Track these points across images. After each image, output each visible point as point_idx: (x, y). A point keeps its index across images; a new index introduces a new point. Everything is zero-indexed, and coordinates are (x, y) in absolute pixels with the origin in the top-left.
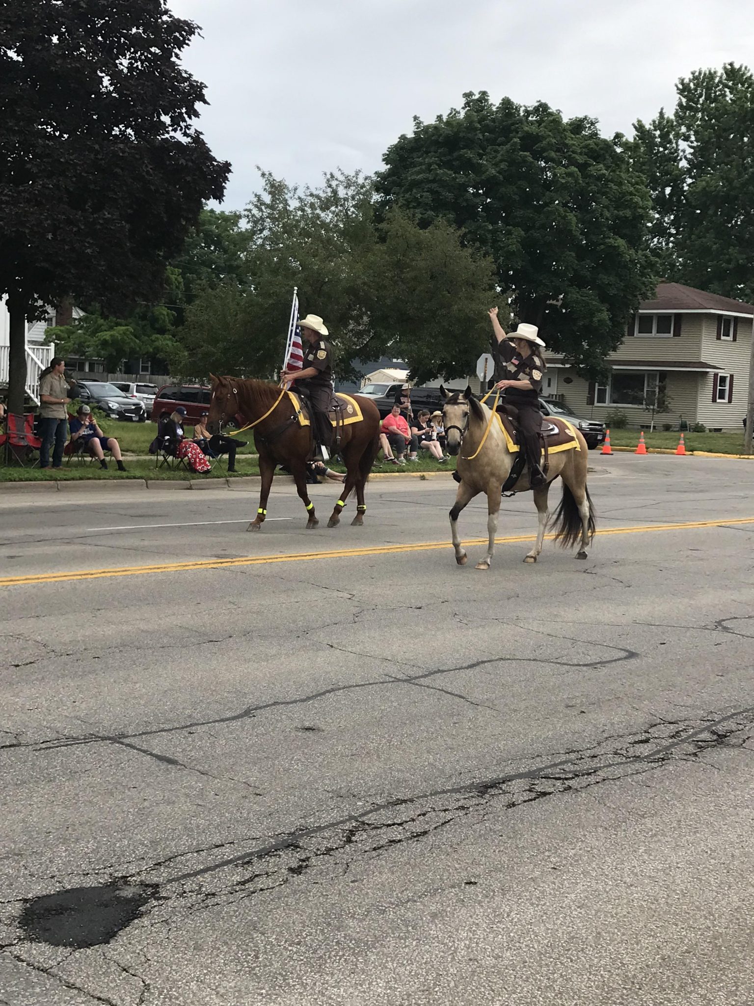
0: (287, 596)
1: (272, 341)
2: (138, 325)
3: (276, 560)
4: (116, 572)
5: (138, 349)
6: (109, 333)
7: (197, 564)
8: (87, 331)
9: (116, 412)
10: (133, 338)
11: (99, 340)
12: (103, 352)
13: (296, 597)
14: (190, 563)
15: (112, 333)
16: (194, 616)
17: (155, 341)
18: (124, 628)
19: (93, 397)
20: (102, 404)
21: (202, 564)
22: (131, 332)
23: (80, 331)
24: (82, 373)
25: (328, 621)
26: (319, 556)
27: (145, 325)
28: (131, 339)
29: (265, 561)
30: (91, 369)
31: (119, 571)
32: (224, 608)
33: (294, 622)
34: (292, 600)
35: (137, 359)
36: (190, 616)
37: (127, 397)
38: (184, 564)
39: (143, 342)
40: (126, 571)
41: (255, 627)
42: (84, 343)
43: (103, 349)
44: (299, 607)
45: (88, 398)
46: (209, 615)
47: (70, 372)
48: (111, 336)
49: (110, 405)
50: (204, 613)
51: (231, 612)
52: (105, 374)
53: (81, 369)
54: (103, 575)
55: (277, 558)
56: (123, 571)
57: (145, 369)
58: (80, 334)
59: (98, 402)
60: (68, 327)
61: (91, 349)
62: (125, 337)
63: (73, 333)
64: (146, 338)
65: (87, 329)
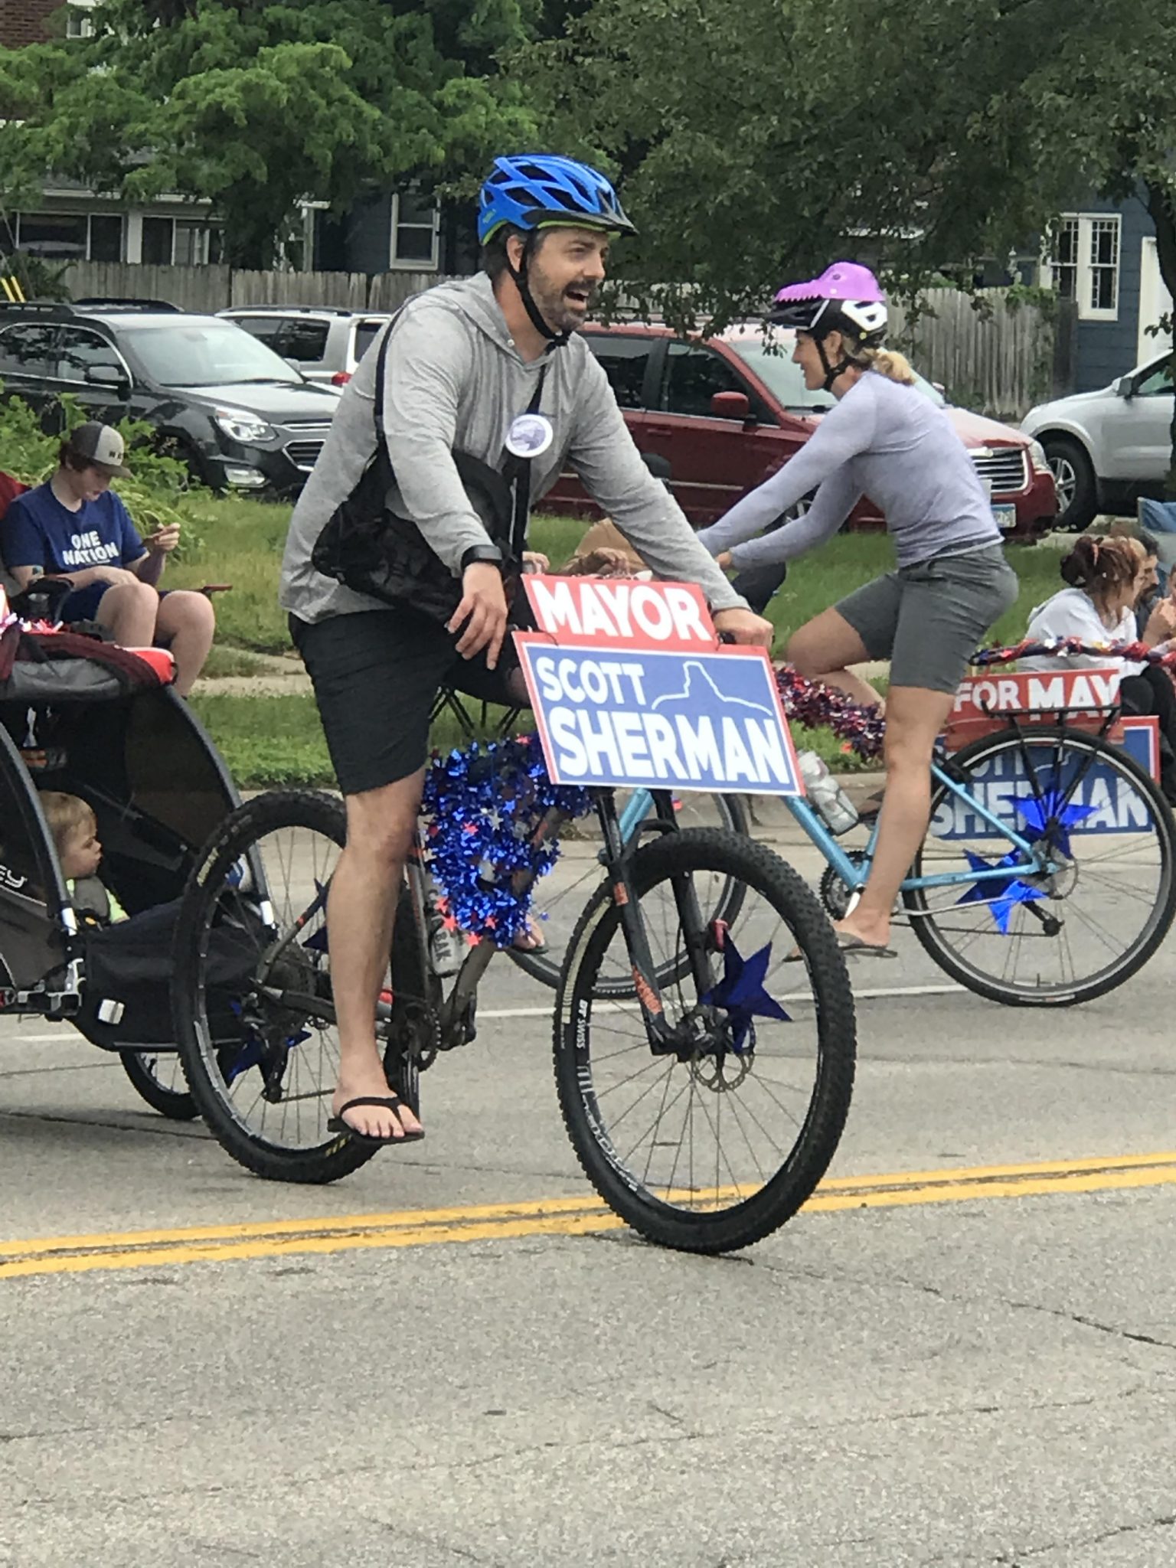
0: (943, 1380)
1: (996, 101)
2: (376, 32)
3: (911, 1196)
4: (114, 1250)
5: (374, 149)
6: (237, 76)
7: (518, 1217)
8: (132, 70)
9: (253, 457)
10: (354, 98)
11: (190, 109)
12: (206, 167)
13: (985, 1383)
14: (484, 1212)
15: (249, 75)
16: (464, 1475)
17: (456, 111)
18: (117, 1529)
19: (143, 389)
20: (189, 420)
21: (541, 1215)
22: (339, 70)
23: (100, 71)
24: (112, 269)
25: (1132, 1505)
26: (1130, 1178)
27: (411, 35)
28: (343, 100)
29: (855, 1202)
30: (156, 249)
31: (132, 1249)
32: (617, 1435)
33: (959, 1507)
34: (966, 1399)
35: (377, 198)
36: (442, 1475)
37: (305, 385)
38: (452, 1215)
39: (398, 116)
40: (162, 1245)
41: (755, 1533)
42: (120, 124)
43: (206, 153)
44: (994, 1434)
45: (123, 390)
46: (538, 1470)
47: (51, 267)
48: (247, 88)
49: (227, 425)
50: (516, 1462)
51: (648, 1460)
52: (219, 272)
53: (109, 249)
54: (52, 1265)
55: (916, 1187)
56: (153, 1247)
57: (413, 245)
58: (100, 81)
59: (173, 406)
60: (46, 50)
61: (150, 155)
62: (313, 96)
63: (69, 78)
64: (414, 96)
65: (133, 59)
